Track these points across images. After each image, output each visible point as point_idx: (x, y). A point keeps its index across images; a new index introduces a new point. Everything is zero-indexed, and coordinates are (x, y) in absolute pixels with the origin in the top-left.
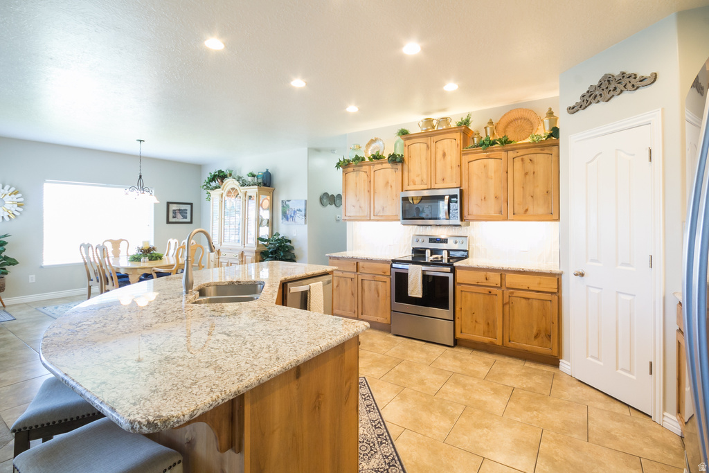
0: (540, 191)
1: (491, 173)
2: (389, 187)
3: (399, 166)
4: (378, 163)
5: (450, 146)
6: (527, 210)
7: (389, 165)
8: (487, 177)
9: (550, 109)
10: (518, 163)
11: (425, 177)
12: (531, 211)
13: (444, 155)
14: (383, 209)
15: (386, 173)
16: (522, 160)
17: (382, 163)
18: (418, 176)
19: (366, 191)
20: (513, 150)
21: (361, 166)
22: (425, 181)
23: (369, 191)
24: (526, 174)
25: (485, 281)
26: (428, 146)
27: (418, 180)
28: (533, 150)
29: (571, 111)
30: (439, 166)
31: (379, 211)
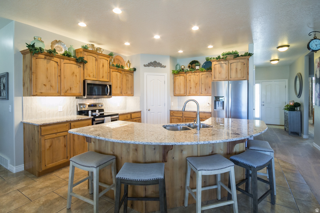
0: (129, 86)
1: (118, 78)
2: (75, 76)
3: (82, 65)
4: (67, 59)
5: (105, 62)
6: (127, 92)
7: (74, 62)
8: (117, 79)
9: (129, 60)
10: (125, 77)
11: (95, 74)
12: (128, 93)
13: (103, 66)
14: (71, 89)
15: (70, 67)
16: (126, 75)
17: (69, 60)
18: (92, 73)
19: (57, 75)
20: (124, 71)
21: (53, 57)
22: (95, 76)
23: (60, 76)
24: (127, 80)
25: (126, 118)
26: (96, 59)
27: (91, 75)
28: (128, 73)
29: (145, 66)
30: (101, 70)
31: (68, 90)
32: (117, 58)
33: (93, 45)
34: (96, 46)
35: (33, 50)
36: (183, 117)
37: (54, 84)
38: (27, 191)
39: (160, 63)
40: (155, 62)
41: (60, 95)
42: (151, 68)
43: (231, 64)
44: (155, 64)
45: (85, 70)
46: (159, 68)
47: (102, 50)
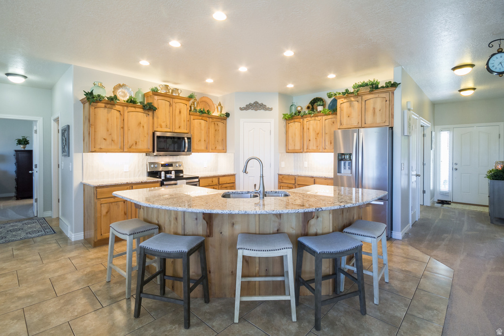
0: (220, 139)
1: (203, 128)
2: (142, 128)
3: (151, 113)
4: (131, 107)
5: (184, 108)
7: (141, 110)
8: (201, 129)
9: (220, 103)
10: (213, 125)
11: (168, 124)
12: (217, 148)
13: (180, 112)
14: (136, 143)
15: (137, 116)
16: (214, 123)
17: (135, 107)
18: (164, 122)
19: (119, 127)
20: (211, 118)
21: (114, 105)
22: (168, 126)
23: (123, 128)
24: (216, 130)
26: (170, 104)
27: (164, 125)
28: (218, 120)
29: (241, 109)
30: (177, 119)
31: (133, 145)
32: (204, 99)
33: (167, 86)
34: (172, 86)
35: (91, 98)
36: (296, 184)
37: (115, 138)
38: (77, 260)
39: (264, 104)
40: (256, 103)
41: (123, 152)
42: (250, 111)
43: (366, 102)
44: (256, 106)
45: (155, 118)
46: (262, 111)
47: (179, 91)
